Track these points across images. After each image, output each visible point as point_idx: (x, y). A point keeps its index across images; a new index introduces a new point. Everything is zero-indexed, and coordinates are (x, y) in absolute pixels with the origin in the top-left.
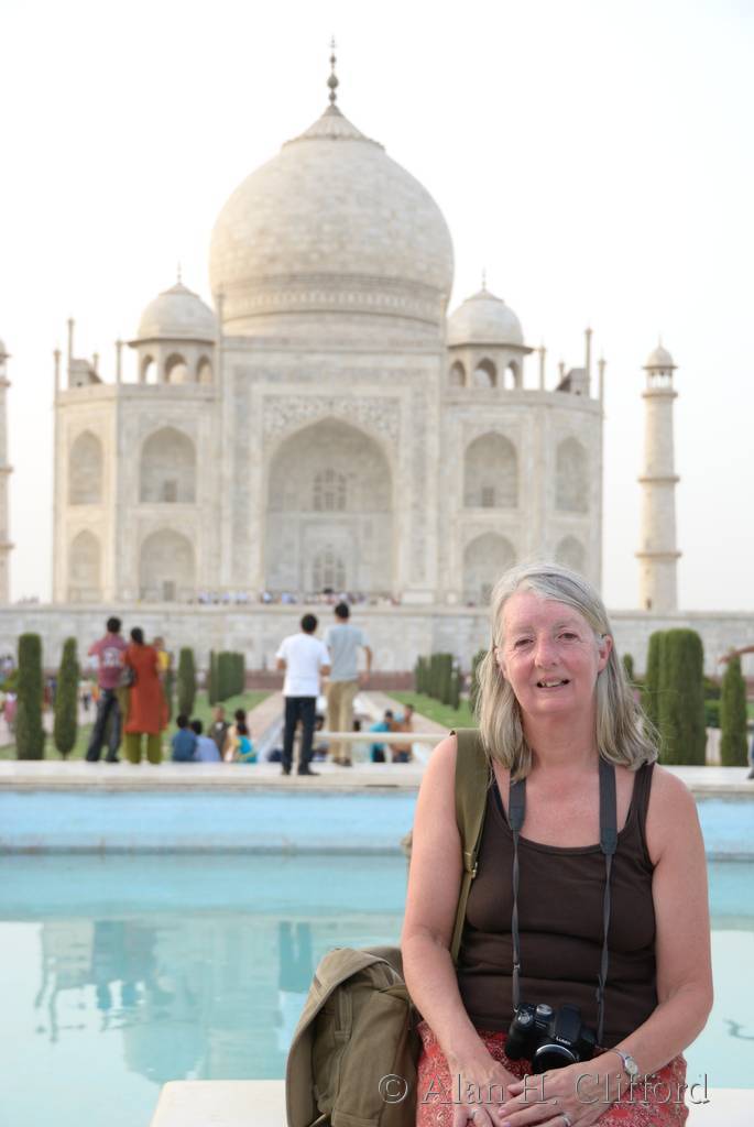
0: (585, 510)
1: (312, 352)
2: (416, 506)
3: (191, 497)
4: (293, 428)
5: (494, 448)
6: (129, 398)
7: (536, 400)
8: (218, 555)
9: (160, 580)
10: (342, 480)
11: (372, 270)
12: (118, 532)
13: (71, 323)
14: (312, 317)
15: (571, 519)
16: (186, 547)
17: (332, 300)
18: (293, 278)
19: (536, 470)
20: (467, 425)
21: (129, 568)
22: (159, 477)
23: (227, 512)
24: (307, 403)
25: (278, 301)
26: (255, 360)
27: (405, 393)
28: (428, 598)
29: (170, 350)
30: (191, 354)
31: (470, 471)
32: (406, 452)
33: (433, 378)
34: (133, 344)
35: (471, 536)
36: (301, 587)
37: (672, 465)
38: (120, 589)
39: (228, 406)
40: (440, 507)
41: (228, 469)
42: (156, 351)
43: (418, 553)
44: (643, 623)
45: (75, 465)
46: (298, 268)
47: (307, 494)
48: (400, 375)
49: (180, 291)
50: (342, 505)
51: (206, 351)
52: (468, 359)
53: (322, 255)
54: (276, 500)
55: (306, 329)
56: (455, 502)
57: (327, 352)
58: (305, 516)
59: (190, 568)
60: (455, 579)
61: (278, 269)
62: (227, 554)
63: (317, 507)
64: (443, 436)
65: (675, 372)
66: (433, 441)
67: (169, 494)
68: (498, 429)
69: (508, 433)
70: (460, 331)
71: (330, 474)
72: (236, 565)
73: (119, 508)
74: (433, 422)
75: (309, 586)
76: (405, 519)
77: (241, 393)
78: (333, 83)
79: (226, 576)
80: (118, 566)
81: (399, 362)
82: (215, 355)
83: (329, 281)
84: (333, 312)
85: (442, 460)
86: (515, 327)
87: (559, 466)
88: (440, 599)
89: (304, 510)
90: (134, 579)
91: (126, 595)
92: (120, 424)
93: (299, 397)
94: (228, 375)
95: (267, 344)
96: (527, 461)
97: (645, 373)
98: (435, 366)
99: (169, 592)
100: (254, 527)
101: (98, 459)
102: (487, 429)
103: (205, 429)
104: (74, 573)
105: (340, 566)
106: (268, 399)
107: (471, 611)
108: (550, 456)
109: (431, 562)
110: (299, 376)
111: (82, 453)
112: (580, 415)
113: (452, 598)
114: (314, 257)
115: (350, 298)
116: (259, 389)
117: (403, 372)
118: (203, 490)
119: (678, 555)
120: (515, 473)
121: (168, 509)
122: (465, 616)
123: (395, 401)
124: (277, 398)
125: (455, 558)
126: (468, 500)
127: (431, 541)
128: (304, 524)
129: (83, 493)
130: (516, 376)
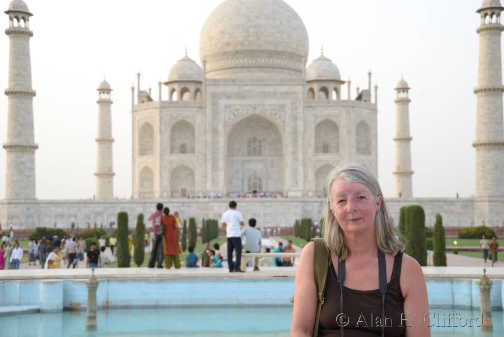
0: (370, 153)
1: (246, 85)
2: (293, 153)
4: (238, 119)
5: (328, 126)
6: (165, 108)
7: (346, 104)
8: (205, 176)
9: (179, 188)
10: (260, 142)
11: (272, 48)
12: (161, 167)
13: (139, 75)
14: (245, 70)
15: (363, 157)
16: (191, 173)
17: (254, 62)
18: (237, 52)
19: (347, 136)
20: (316, 117)
21: (166, 183)
22: (179, 142)
23: (209, 157)
24: (244, 108)
25: (230, 63)
26: (220, 89)
27: (287, 102)
28: (300, 194)
29: (183, 86)
30: (192, 87)
31: (317, 137)
32: (288, 129)
33: (300, 96)
34: (166, 84)
35: (318, 166)
36: (243, 190)
37: (408, 132)
38: (162, 192)
39: (209, 110)
40: (304, 153)
41: (209, 138)
42: (176, 86)
43: (295, 174)
44: (397, 204)
45: (141, 138)
46: (239, 48)
47: (244, 149)
48: (285, 95)
49: (187, 60)
50: (260, 153)
51: (199, 86)
52: (316, 87)
53: (250, 42)
54: (231, 152)
55: (242, 75)
56: (311, 151)
57: (252, 85)
58: (243, 158)
59: (193, 182)
60: (312, 185)
61: (230, 49)
62: (209, 176)
63: (249, 154)
64: (305, 122)
65: (409, 91)
66: (300, 124)
67: (183, 150)
68: (330, 118)
69: (334, 119)
70: (312, 74)
71: (255, 140)
72: (213, 181)
73: (161, 156)
74: (300, 115)
75: (246, 190)
76: (289, 159)
77: (215, 104)
79: (209, 186)
80: (161, 182)
81: (284, 89)
82: (203, 88)
83: (252, 53)
84: (254, 67)
85: (305, 132)
86: (337, 72)
87: (358, 133)
88: (305, 194)
89: (244, 156)
90: (168, 188)
91: (165, 195)
92: (161, 119)
93: (240, 105)
94: (209, 96)
95: (226, 82)
96: (343, 132)
97: (395, 92)
98: (300, 90)
99: (184, 194)
100: (221, 164)
101: (152, 135)
102: (325, 118)
103: (199, 120)
104: (142, 185)
105: (260, 180)
106: (226, 106)
107: (319, 200)
108: (353, 130)
109: (301, 178)
110: (241, 96)
111: (144, 132)
112: (367, 111)
113: (310, 194)
114: (246, 43)
115: (262, 61)
116: (222, 102)
117: (287, 93)
118: (198, 147)
119: (412, 173)
120: (338, 137)
121: (183, 157)
122: (316, 202)
123: (283, 106)
124: (231, 106)
125: (311, 175)
126: (317, 150)
127: (301, 169)
128: (243, 162)
129: (145, 150)
130: (337, 94)
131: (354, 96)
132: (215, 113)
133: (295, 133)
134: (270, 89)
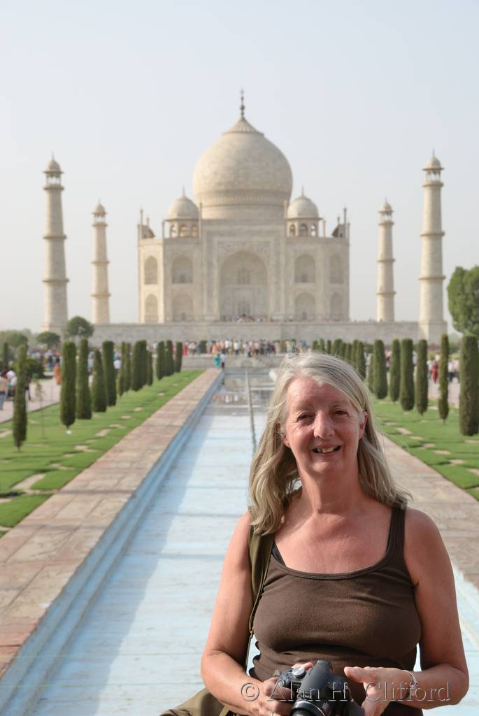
0: (342, 282)
2: (276, 283)
3: (191, 281)
4: (229, 254)
5: (305, 261)
6: (167, 244)
7: (323, 240)
8: (202, 303)
9: (180, 312)
10: (249, 272)
11: (259, 187)
12: (165, 295)
13: (142, 211)
15: (336, 286)
16: (190, 300)
17: (243, 200)
18: (228, 191)
19: (321, 268)
20: (296, 251)
21: (169, 309)
22: (179, 273)
23: (205, 287)
24: (235, 244)
25: (222, 200)
26: (214, 228)
27: (272, 240)
28: (281, 318)
29: (181, 223)
30: (189, 224)
31: (297, 268)
32: (272, 263)
33: (282, 234)
34: (167, 221)
35: (298, 294)
37: (391, 254)
38: (166, 315)
40: (286, 283)
41: (205, 270)
42: (175, 224)
43: (278, 300)
45: (146, 269)
46: (229, 187)
47: (235, 278)
49: (185, 199)
50: (248, 283)
51: (195, 223)
52: (297, 224)
53: (239, 183)
54: (223, 281)
55: (232, 212)
56: (292, 281)
57: (242, 224)
58: (234, 286)
59: (191, 308)
60: (292, 311)
61: (222, 188)
62: (205, 303)
63: (239, 282)
64: (286, 256)
65: (393, 213)
66: (283, 258)
67: (183, 280)
68: (308, 252)
69: (311, 254)
70: (293, 213)
71: (244, 270)
72: (208, 306)
73: (165, 285)
74: (282, 250)
75: (236, 314)
76: (272, 288)
77: (209, 241)
78: (243, 108)
79: (205, 310)
80: (165, 308)
81: (269, 228)
82: (198, 225)
83: (242, 192)
84: (244, 205)
85: (286, 265)
86: (316, 211)
87: (332, 265)
88: (286, 318)
89: (234, 284)
90: (171, 313)
91: (168, 318)
92: (164, 255)
93: (231, 242)
94: (204, 234)
96: (320, 265)
97: (381, 215)
98: (283, 229)
99: (184, 317)
100: (215, 292)
101: (155, 267)
102: (303, 253)
103: (197, 255)
104: (147, 310)
105: (248, 305)
106: (220, 243)
108: (328, 262)
109: (282, 303)
110: (231, 234)
111: (149, 265)
112: (340, 246)
113: (291, 318)
114: (236, 183)
115: (250, 199)
116: (216, 239)
117: (271, 231)
118: (196, 278)
119: (394, 293)
120: (314, 268)
121: (182, 286)
123: (267, 243)
124: (223, 243)
125: (292, 302)
126: (296, 280)
127: (283, 296)
128: (234, 289)
129: (150, 280)
130: (316, 229)
131: (329, 234)
132: (210, 249)
133: (278, 265)
134: (257, 228)
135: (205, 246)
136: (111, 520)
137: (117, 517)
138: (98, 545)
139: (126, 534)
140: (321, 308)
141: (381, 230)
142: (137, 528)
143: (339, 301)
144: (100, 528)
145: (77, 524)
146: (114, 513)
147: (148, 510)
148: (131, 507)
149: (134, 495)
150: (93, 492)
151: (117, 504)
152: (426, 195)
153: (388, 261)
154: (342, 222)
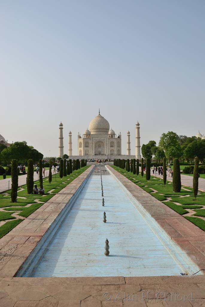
0: (120, 147)
3: (89, 147)
4: (97, 141)
5: (112, 143)
6: (84, 139)
7: (115, 139)
10: (101, 145)
11: (103, 128)
12: (83, 150)
13: (79, 133)
14: (98, 132)
15: (118, 148)
19: (116, 145)
20: (110, 141)
21: (84, 152)
22: (86, 145)
23: (92, 148)
25: (95, 131)
29: (87, 135)
33: (108, 137)
34: (84, 135)
35: (111, 150)
38: (83, 154)
41: (92, 145)
43: (107, 151)
46: (97, 128)
47: (98, 146)
48: (105, 137)
49: (88, 130)
50: (101, 147)
53: (99, 127)
54: (95, 147)
56: (109, 147)
57: (99, 135)
59: (89, 152)
60: (110, 153)
61: (95, 128)
62: (92, 151)
63: (99, 147)
64: (108, 142)
65: (130, 133)
67: (87, 147)
69: (113, 141)
73: (83, 148)
75: (98, 154)
76: (105, 148)
77: (93, 139)
78: (99, 112)
79: (92, 153)
81: (105, 136)
86: (114, 132)
87: (118, 144)
92: (83, 141)
94: (91, 137)
95: (95, 135)
96: (115, 144)
97: (127, 134)
99: (87, 154)
100: (94, 149)
101: (81, 144)
103: (90, 142)
104: (80, 153)
105: (101, 152)
106: (95, 139)
109: (108, 152)
110: (97, 137)
112: (119, 140)
115: (101, 130)
116: (94, 138)
119: (130, 149)
123: (105, 139)
128: (98, 149)
129: (80, 147)
130: (114, 137)
131: (117, 137)
132: (93, 140)
133: (107, 144)
134: (102, 136)
135: (92, 140)
136: (68, 201)
137: (70, 200)
138: (64, 207)
139: (71, 205)
140: (115, 153)
141: (128, 136)
142: (74, 203)
143: (119, 151)
144: (66, 203)
145: (60, 202)
146: (69, 199)
147: (77, 198)
148: (73, 198)
149: (74, 195)
150: (65, 194)
151: (70, 197)
152: (137, 130)
153: (129, 143)
154: (120, 135)
